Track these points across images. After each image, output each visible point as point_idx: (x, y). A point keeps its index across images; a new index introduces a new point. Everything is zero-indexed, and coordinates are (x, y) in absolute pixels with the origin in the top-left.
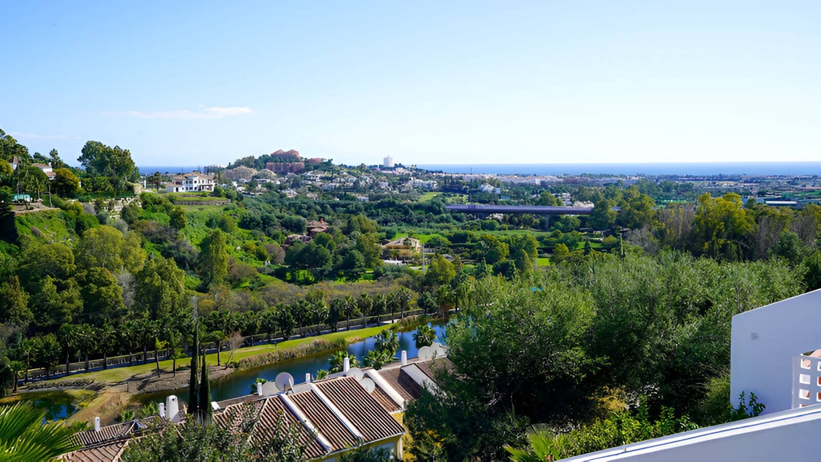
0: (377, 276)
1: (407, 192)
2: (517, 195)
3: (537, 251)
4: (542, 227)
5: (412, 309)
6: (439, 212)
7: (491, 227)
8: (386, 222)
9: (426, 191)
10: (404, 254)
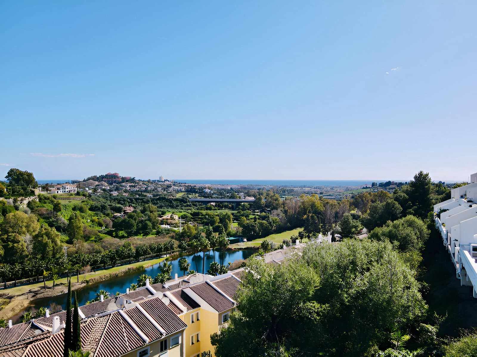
0: (158, 233)
1: (170, 192)
2: (221, 194)
3: (232, 219)
4: (232, 208)
5: (175, 250)
6: (186, 202)
7: (210, 209)
8: (161, 207)
9: (179, 192)
10: (170, 222)
